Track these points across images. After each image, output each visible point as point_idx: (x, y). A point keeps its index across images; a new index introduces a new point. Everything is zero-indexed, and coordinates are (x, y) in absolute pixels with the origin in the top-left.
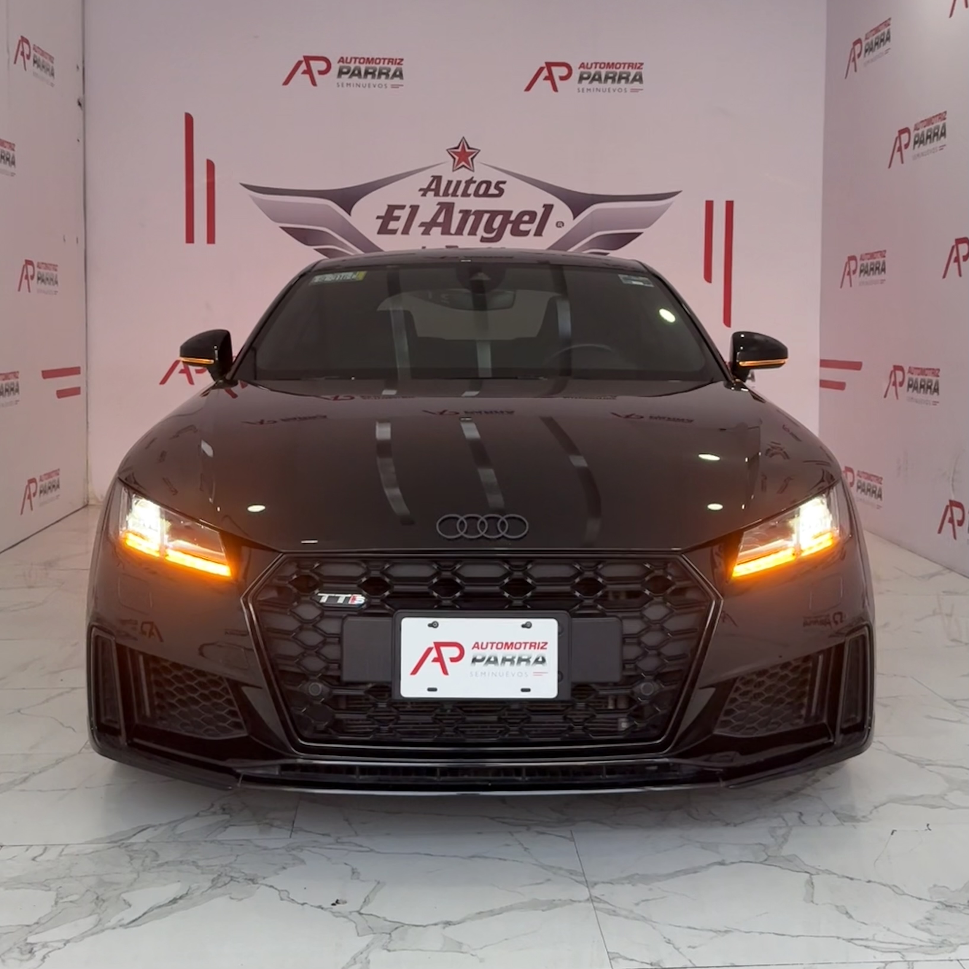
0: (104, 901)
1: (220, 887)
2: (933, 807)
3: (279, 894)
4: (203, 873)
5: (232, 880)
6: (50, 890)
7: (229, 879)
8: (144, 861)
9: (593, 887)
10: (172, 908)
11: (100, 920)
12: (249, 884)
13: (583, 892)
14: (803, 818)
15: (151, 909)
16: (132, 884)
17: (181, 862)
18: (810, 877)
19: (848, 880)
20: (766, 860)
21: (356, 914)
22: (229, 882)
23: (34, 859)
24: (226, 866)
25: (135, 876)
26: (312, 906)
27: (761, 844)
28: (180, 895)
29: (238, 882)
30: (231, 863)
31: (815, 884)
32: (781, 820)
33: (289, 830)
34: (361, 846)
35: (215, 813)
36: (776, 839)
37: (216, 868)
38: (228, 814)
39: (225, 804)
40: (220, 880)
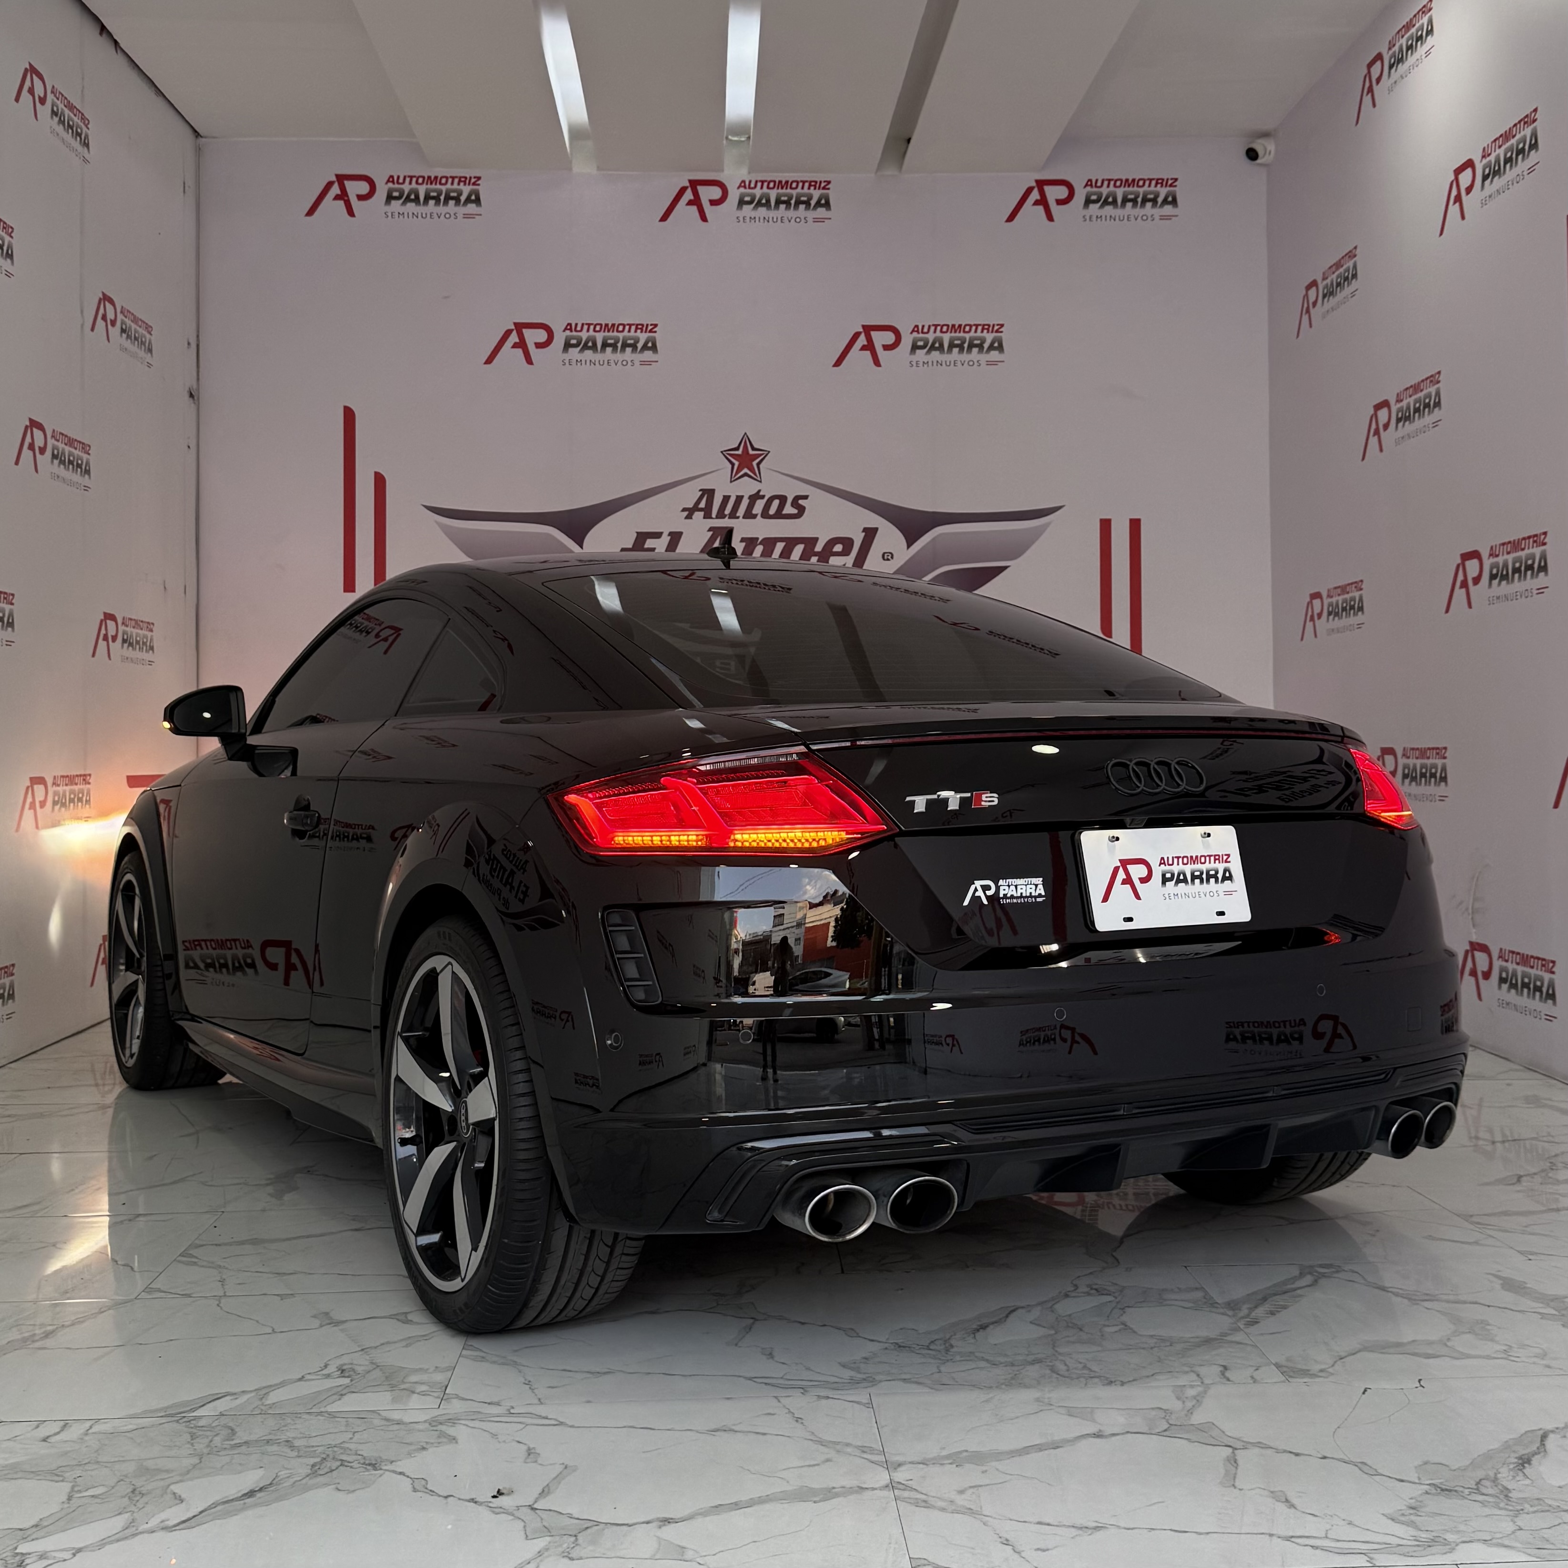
0: (142, 1495)
1: (323, 1475)
2: (1429, 1356)
3: (412, 1484)
5: (341, 1465)
6: (62, 1481)
7: (339, 1463)
8: (211, 1441)
9: (895, 1469)
10: (244, 1504)
11: (133, 1521)
12: (368, 1470)
13: (880, 1477)
14: (1228, 1374)
15: (215, 1505)
16: (188, 1472)
18: (1233, 1452)
19: (1292, 1456)
20: (1165, 1430)
21: (528, 1511)
22: (337, 1468)
23: (45, 1440)
24: (336, 1446)
26: (459, 1499)
27: (1161, 1409)
28: (261, 1485)
29: (351, 1467)
30: (341, 1443)
31: (1240, 1462)
32: (1193, 1376)
33: (438, 1397)
34: (546, 1418)
35: (328, 1376)
36: (1184, 1402)
37: (320, 1449)
38: (348, 1377)
39: (345, 1364)
40: (324, 1465)
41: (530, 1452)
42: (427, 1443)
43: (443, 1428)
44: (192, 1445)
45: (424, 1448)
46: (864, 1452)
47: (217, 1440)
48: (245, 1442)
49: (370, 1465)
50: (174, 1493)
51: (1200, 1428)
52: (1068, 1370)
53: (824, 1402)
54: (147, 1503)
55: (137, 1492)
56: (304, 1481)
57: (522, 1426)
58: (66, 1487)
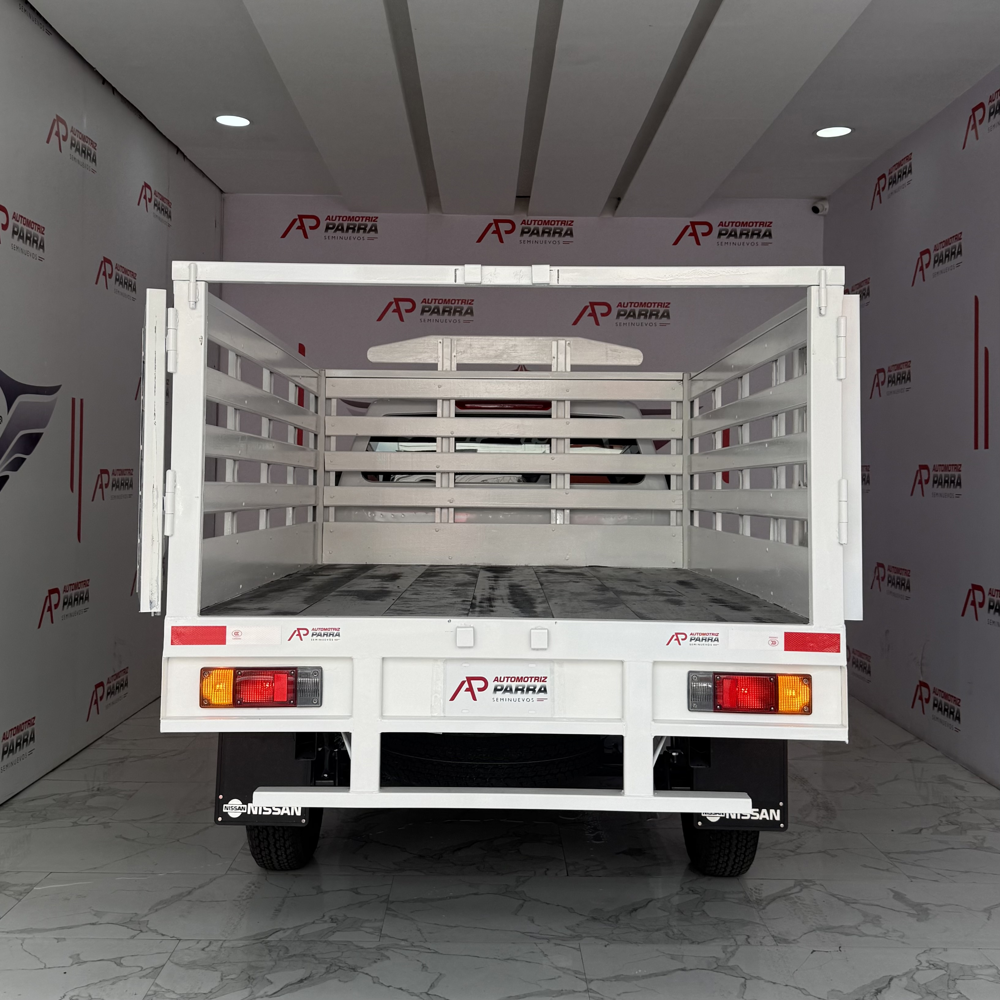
0: (254, 979)
1: (331, 973)
2: (847, 934)
3: (373, 980)
4: (319, 963)
5: (340, 968)
6: (216, 971)
7: (338, 968)
8: (278, 954)
9: (590, 982)
10: (300, 986)
11: (252, 992)
12: (351, 972)
13: (583, 986)
14: (749, 940)
15: (287, 986)
16: (272, 969)
17: (304, 955)
18: (745, 981)
19: (772, 984)
20: (715, 968)
21: (426, 995)
22: (338, 970)
23: (203, 949)
24: (335, 959)
25: (273, 963)
26: (395, 988)
27: (714, 957)
28: (305, 977)
29: (344, 970)
30: (338, 957)
31: (747, 986)
32: (732, 940)
33: (378, 935)
34: (429, 949)
35: (325, 922)
36: (726, 954)
37: (328, 960)
38: (335, 922)
39: (331, 916)
40: (331, 968)
41: (424, 966)
42: (376, 959)
43: (382, 951)
44: (270, 955)
45: (375, 962)
46: (576, 973)
47: (281, 953)
48: (294, 955)
49: (352, 969)
50: (268, 979)
51: (732, 968)
52: (673, 935)
53: (557, 947)
54: (256, 983)
55: (251, 978)
56: (324, 976)
57: (418, 952)
58: (218, 974)
